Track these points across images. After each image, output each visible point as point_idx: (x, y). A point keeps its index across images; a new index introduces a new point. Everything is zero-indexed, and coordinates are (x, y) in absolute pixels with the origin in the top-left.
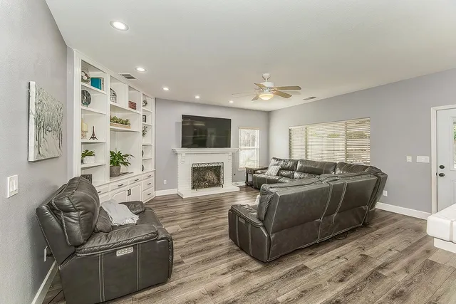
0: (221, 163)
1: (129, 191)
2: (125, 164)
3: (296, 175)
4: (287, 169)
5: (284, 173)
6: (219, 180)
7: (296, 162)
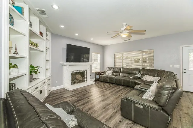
0: (85, 70)
1: (41, 91)
2: (36, 73)
3: (121, 74)
4: (116, 72)
5: (115, 74)
6: (84, 79)
7: (120, 69)
